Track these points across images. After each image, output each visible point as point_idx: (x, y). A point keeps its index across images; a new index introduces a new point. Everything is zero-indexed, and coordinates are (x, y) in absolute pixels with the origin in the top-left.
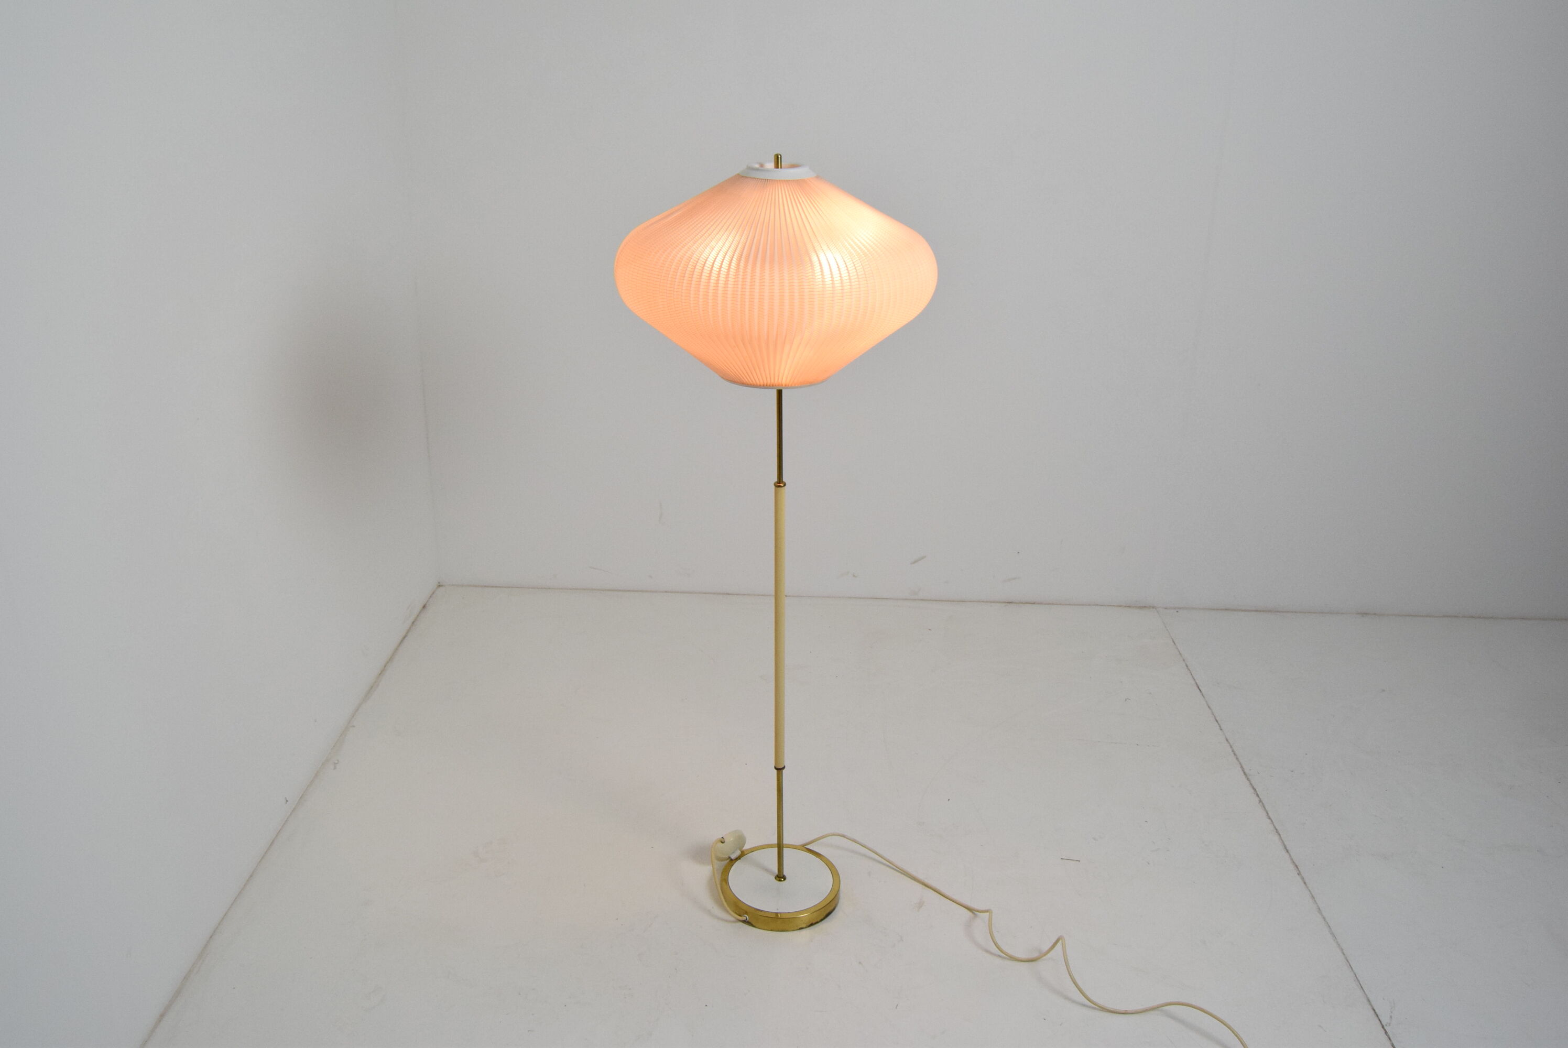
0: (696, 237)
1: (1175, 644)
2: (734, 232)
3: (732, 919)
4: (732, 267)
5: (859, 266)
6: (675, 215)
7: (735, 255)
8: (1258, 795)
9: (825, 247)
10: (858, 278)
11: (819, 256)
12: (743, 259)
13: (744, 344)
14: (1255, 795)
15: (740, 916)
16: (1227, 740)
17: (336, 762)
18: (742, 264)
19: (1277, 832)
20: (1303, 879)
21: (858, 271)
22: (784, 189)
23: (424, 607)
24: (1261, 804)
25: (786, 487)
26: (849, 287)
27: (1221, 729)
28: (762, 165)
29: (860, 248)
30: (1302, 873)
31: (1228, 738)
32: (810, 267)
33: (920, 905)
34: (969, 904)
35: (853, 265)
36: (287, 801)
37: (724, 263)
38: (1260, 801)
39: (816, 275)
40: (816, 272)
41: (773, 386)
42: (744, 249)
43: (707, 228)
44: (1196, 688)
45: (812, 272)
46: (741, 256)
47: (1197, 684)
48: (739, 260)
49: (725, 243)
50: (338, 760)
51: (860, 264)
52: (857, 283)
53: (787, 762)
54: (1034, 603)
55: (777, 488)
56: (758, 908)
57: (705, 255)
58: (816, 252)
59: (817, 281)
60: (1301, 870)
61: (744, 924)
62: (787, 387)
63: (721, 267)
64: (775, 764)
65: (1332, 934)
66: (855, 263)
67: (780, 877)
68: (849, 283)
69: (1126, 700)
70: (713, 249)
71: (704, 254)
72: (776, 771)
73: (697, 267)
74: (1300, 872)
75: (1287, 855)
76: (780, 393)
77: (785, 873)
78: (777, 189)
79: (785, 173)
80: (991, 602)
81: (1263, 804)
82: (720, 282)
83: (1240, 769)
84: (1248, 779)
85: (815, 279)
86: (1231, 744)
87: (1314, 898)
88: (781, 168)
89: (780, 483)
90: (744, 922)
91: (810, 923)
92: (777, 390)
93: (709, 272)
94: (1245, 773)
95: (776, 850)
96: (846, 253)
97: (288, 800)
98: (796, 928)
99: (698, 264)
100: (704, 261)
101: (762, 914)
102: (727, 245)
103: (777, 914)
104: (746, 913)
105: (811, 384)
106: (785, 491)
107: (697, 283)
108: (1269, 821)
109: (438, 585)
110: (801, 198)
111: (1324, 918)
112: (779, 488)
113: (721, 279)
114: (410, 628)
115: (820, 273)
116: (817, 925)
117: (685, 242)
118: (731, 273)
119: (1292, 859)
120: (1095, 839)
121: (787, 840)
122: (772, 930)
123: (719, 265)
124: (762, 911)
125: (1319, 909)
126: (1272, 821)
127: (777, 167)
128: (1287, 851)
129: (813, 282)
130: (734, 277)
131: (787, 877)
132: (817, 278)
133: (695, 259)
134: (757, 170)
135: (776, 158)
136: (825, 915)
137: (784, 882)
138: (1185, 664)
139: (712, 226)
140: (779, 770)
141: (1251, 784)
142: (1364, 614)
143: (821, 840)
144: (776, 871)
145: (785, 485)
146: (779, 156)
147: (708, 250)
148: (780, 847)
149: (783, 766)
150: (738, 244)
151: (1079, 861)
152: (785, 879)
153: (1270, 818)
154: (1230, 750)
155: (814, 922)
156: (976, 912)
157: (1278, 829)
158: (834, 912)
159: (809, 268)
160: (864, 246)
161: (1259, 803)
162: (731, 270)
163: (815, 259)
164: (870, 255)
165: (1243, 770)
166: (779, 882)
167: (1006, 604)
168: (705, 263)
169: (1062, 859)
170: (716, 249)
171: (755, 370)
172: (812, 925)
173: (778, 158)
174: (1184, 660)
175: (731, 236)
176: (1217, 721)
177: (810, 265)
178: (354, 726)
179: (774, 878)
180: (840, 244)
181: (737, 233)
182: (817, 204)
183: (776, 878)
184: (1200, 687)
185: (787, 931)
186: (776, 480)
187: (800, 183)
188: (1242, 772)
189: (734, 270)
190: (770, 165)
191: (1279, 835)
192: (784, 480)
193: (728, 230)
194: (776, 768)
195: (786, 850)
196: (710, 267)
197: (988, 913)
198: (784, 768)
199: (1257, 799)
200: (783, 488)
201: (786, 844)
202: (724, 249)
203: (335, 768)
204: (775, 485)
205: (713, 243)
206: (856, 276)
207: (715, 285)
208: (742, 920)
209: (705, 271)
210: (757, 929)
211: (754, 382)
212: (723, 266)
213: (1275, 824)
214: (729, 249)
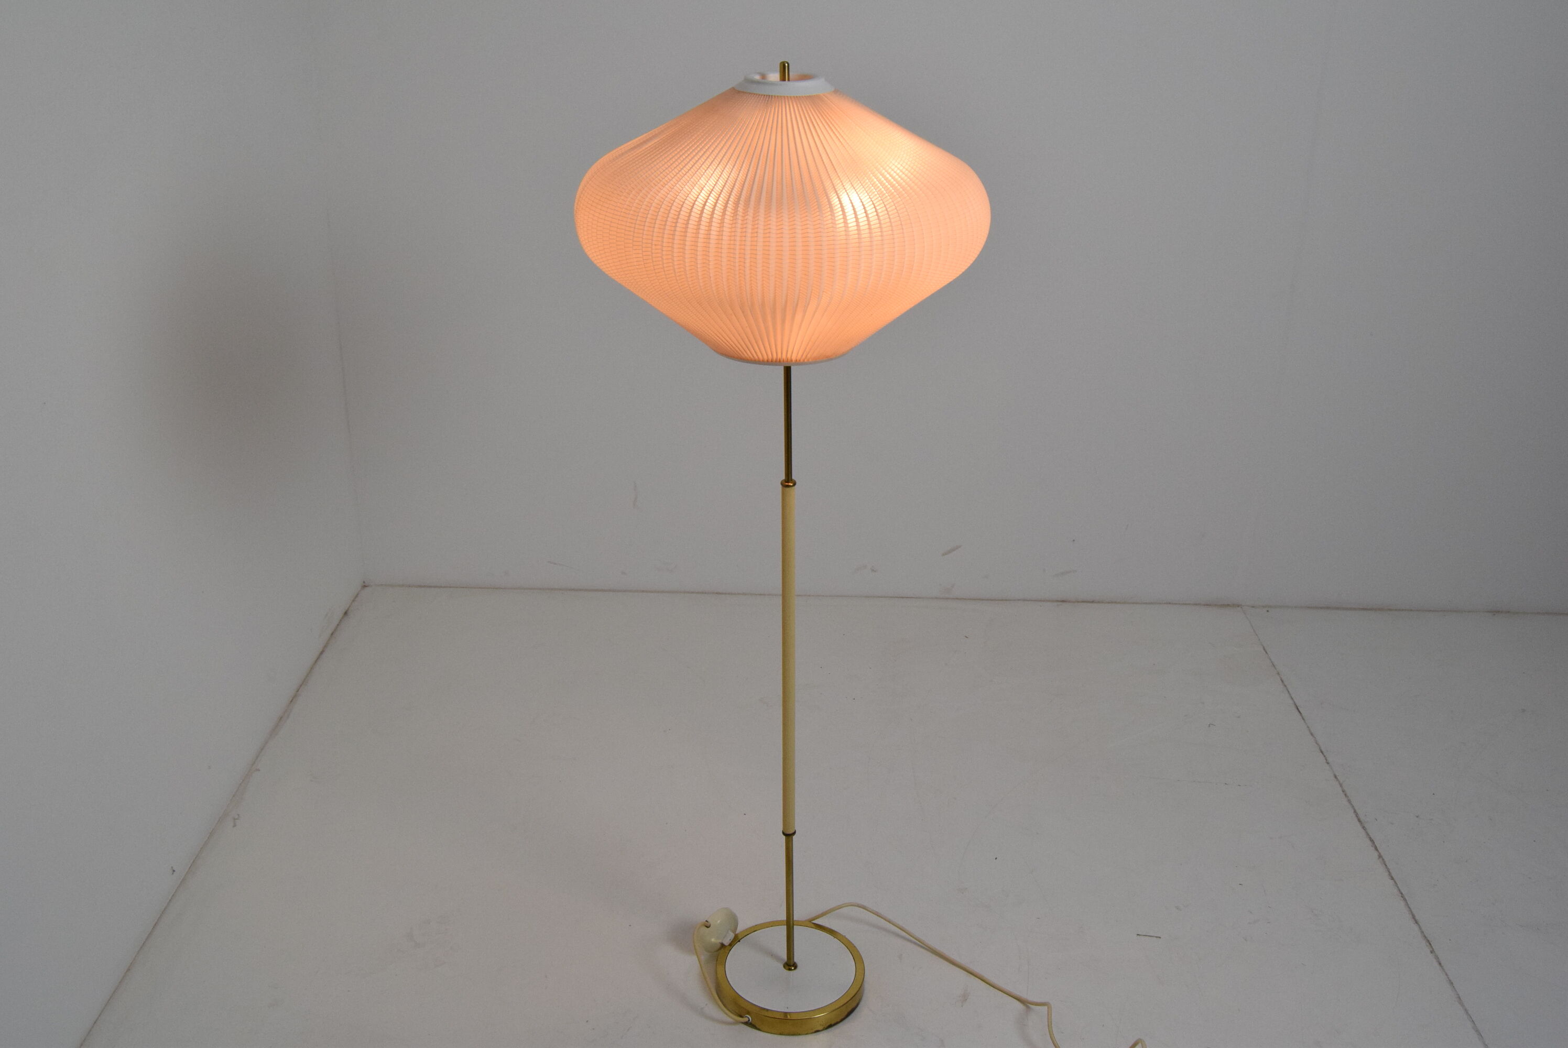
0: (681, 173)
1: (1266, 652)
2: (729, 166)
3: (730, 1020)
4: (727, 213)
5: (893, 210)
6: (653, 142)
7: (732, 197)
8: (1376, 849)
9: (848, 186)
10: (891, 226)
11: (841, 197)
12: (742, 203)
13: (743, 312)
14: (1374, 849)
15: (741, 1016)
16: (1335, 777)
17: (237, 817)
18: (740, 209)
19: (1402, 897)
20: (1437, 958)
21: (890, 213)
22: (793, 106)
23: (346, 613)
24: (1381, 859)
25: (796, 486)
26: (880, 238)
27: (1328, 763)
28: (764, 76)
29: (890, 183)
30: (1435, 950)
31: (1337, 774)
32: (829, 213)
33: (964, 998)
34: (1024, 995)
35: (884, 208)
36: (174, 871)
37: (717, 208)
38: (1380, 856)
39: (837, 222)
40: (836, 219)
41: (780, 361)
42: (742, 189)
43: (694, 161)
44: (1294, 708)
45: (831, 219)
46: (739, 198)
47: (1295, 704)
48: (737, 204)
49: (718, 180)
50: (238, 815)
51: (894, 207)
52: (890, 232)
53: (799, 825)
54: (1093, 602)
55: (785, 488)
56: (763, 1006)
57: (692, 197)
58: (836, 192)
59: (838, 230)
60: (1434, 947)
61: (745, 1026)
62: (798, 363)
63: (713, 213)
64: (783, 828)
65: (1477, 1031)
66: (888, 207)
67: (790, 965)
68: (880, 233)
69: (1209, 726)
70: (703, 189)
71: (690, 195)
72: (784, 837)
73: (682, 213)
74: (1433, 949)
75: (1416, 928)
76: (788, 371)
77: (796, 960)
78: (784, 107)
79: (795, 87)
80: (1041, 601)
81: (1383, 859)
82: (712, 232)
83: (1354, 816)
84: (1364, 828)
85: (836, 228)
86: (1341, 781)
87: (1452, 983)
88: (789, 80)
89: (788, 481)
90: (746, 1023)
91: (829, 1024)
92: (785, 367)
93: (697, 220)
94: (1359, 820)
95: (783, 929)
96: (876, 193)
97: (174, 868)
98: (812, 1031)
99: (683, 209)
100: (693, 202)
101: (770, 1014)
102: (721, 182)
103: (786, 1014)
104: (748, 1013)
105: (829, 359)
106: (796, 492)
107: (683, 234)
108: (1391, 882)
109: (364, 584)
110: (815, 119)
111: (1466, 1011)
112: (788, 489)
113: (713, 228)
114: (329, 640)
115: (842, 221)
116: (835, 1027)
117: (666, 179)
118: (726, 221)
119: (1422, 932)
120: (1178, 908)
121: (797, 916)
122: (781, 1034)
123: (711, 210)
124: (768, 1010)
125: (1459, 998)
126: (1395, 882)
127: (783, 79)
128: (1416, 922)
129: (833, 231)
130: (730, 226)
131: (799, 964)
132: (838, 226)
133: (679, 202)
134: (758, 83)
135: (782, 67)
136: (846, 1013)
137: (794, 971)
138: (1279, 679)
139: (701, 157)
140: (789, 836)
141: (1368, 834)
142: (1495, 612)
143: (837, 911)
144: (784, 956)
145: (795, 484)
146: (786, 65)
147: (695, 191)
148: (790, 924)
149: (793, 831)
150: (735, 182)
151: (1160, 938)
152: (796, 967)
153: (1392, 878)
154: (1340, 790)
155: (833, 1023)
156: (1030, 1005)
157: (1404, 893)
158: (858, 1008)
159: (827, 214)
160: (895, 180)
161: (1378, 859)
162: (726, 217)
163: (835, 201)
164: (906, 195)
165: (1357, 815)
166: (790, 971)
167: (1059, 603)
168: (692, 207)
169: (1138, 935)
170: (707, 189)
171: (756, 343)
172: (830, 1026)
173: (784, 66)
174: (1278, 674)
175: (725, 171)
176: (1322, 752)
177: (829, 209)
178: (259, 770)
179: (782, 966)
180: (867, 181)
181: (734, 167)
182: (839, 129)
183: (784, 967)
184: (1300, 709)
185: (800, 1035)
186: (783, 477)
187: (813, 100)
188: (1356, 820)
189: (730, 216)
190: (775, 77)
191: (1405, 900)
192: (793, 478)
193: (721, 163)
194: (784, 834)
195: (797, 930)
196: (699, 212)
197: (1046, 1007)
198: (794, 833)
199: (1376, 854)
200: (793, 488)
201: (798, 921)
202: (718, 189)
203: (235, 826)
204: (782, 484)
205: (702, 181)
206: (889, 224)
207: (706, 232)
208: (743, 1022)
209: (692, 218)
210: (762, 1032)
211: (756, 357)
212: (716, 212)
213: (1399, 886)
214: (723, 188)
